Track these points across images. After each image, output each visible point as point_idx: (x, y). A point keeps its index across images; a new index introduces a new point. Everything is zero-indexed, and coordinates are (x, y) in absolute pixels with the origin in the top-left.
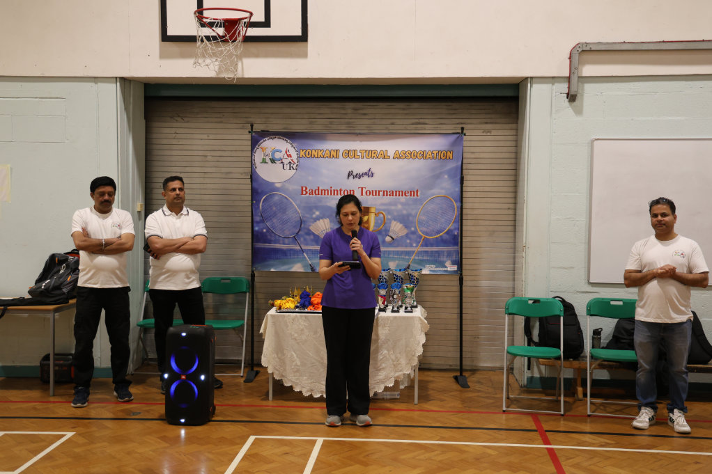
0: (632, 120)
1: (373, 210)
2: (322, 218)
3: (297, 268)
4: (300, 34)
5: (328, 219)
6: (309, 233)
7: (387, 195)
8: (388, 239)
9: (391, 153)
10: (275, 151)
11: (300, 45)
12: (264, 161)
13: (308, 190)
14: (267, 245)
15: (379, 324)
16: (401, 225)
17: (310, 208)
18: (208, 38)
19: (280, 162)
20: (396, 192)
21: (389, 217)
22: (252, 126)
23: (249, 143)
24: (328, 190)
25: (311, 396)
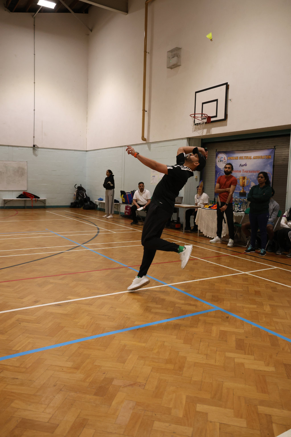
1: (246, 178)
4: (224, 118)
7: (250, 173)
8: (250, 188)
9: (252, 157)
10: (221, 158)
11: (224, 122)
12: (219, 162)
16: (254, 184)
19: (223, 161)
20: (253, 171)
21: (251, 180)
22: (216, 150)
23: (216, 155)
25: (206, 236)
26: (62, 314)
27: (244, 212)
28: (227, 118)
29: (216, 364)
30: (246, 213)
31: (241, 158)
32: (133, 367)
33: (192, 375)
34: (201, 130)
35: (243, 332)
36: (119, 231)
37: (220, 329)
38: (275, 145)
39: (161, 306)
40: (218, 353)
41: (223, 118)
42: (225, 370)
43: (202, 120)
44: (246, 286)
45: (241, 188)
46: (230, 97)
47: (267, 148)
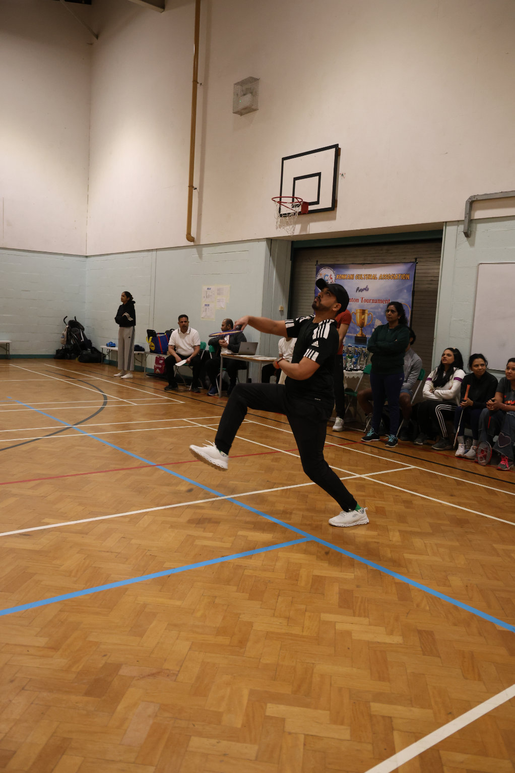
1: (367, 312)
7: (374, 303)
8: (373, 330)
9: (378, 276)
10: (325, 276)
16: (380, 322)
20: (378, 300)
21: (374, 316)
22: (317, 262)
26: (30, 551)
27: (362, 370)
28: (337, 207)
29: (305, 634)
30: (366, 372)
31: (359, 277)
32: (158, 643)
33: (262, 654)
34: (291, 227)
35: (353, 577)
36: (144, 402)
37: (314, 574)
38: (415, 256)
39: (212, 534)
40: (307, 614)
41: (330, 205)
42: (318, 645)
43: (293, 207)
44: (361, 498)
45: (358, 330)
46: (341, 170)
47: (404, 261)
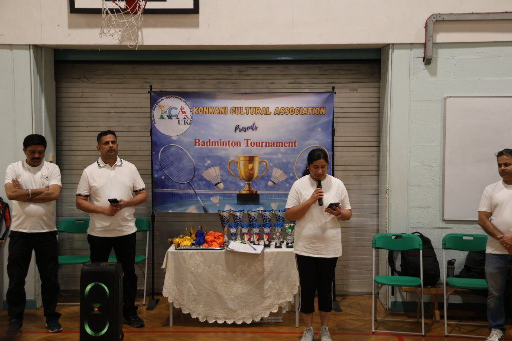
0: (480, 80)
1: (257, 159)
2: (213, 166)
3: (192, 209)
4: (193, 7)
5: (218, 167)
6: (202, 179)
7: (269, 146)
8: (270, 183)
9: (272, 110)
10: (171, 109)
11: (195, 16)
13: (200, 142)
14: (165, 190)
15: (265, 258)
16: (281, 171)
17: (202, 158)
18: (112, 10)
19: (176, 118)
20: (277, 143)
21: (271, 165)
22: (151, 87)
23: (149, 101)
24: (218, 143)
25: (206, 321)
28: (200, 9)
41: (191, 5)
45: (242, 184)
